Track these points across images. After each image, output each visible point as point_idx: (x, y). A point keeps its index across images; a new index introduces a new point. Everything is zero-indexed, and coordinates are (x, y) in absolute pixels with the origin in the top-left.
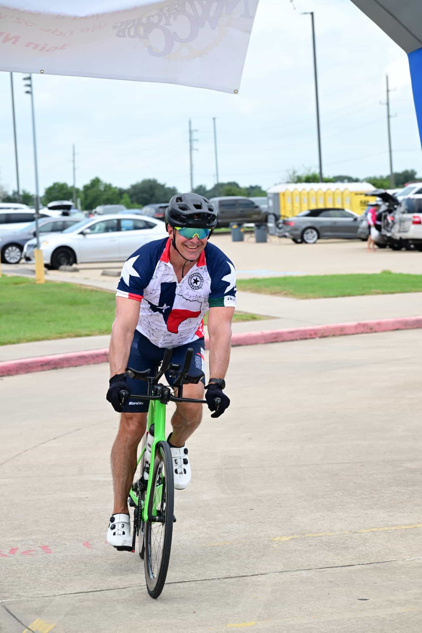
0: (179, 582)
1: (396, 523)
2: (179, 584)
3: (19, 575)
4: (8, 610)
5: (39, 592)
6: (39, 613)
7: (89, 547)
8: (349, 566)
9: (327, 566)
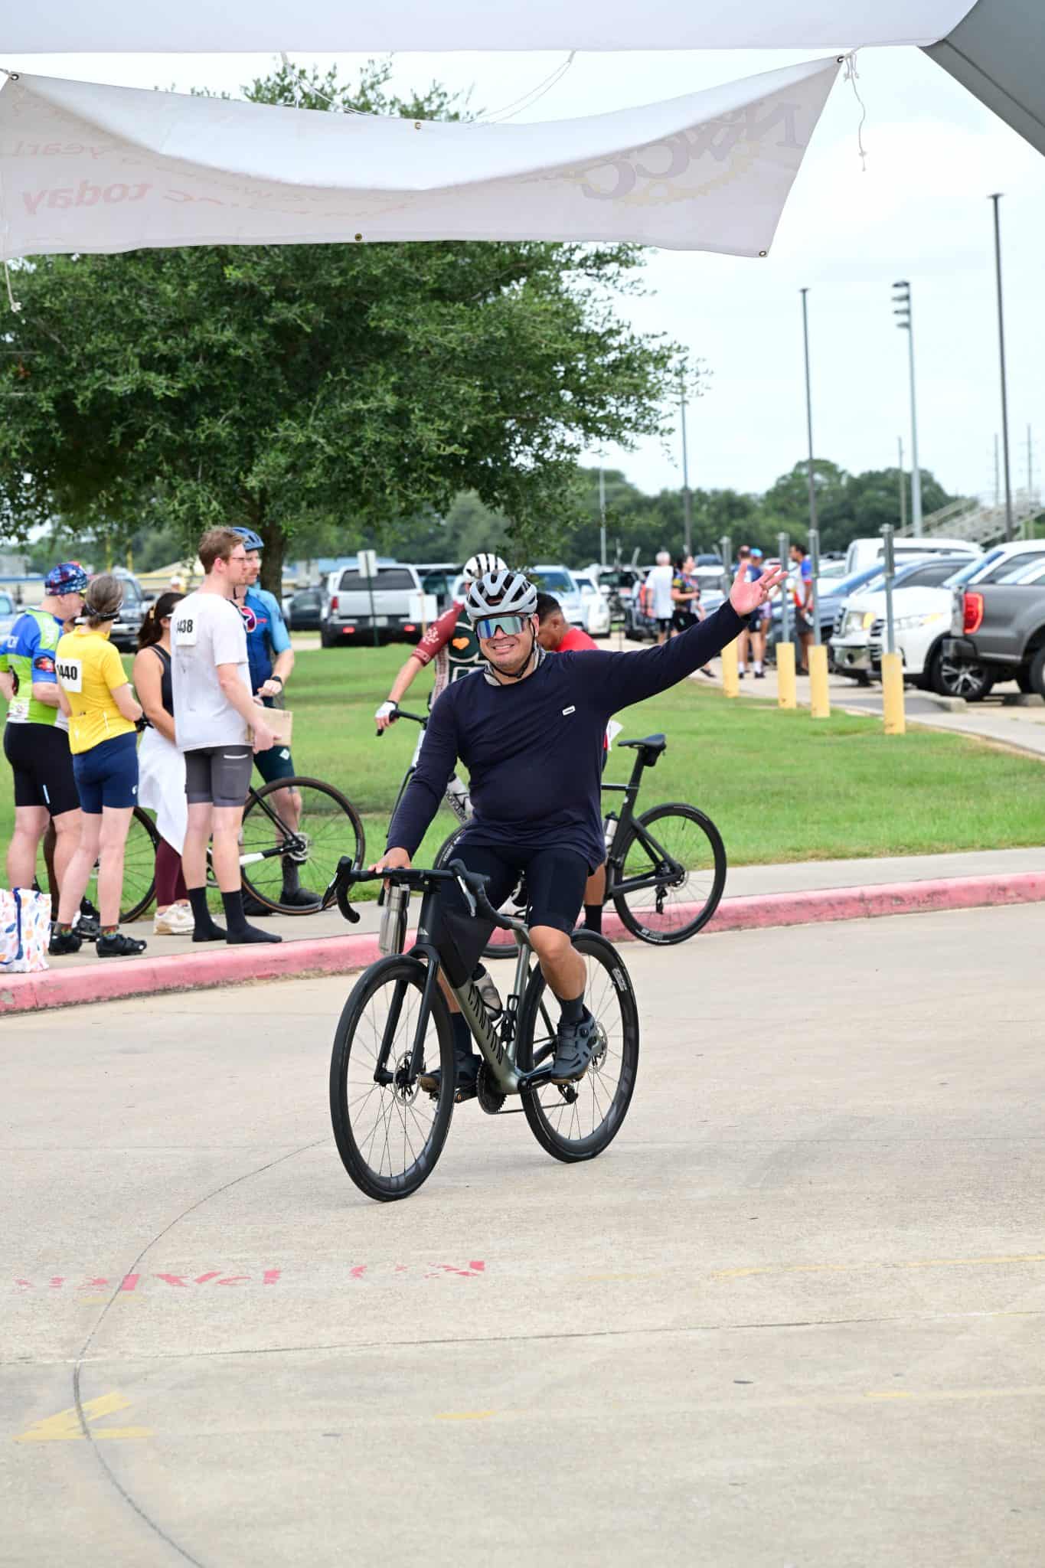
0: (444, 1341)
1: (999, 1251)
2: (435, 1345)
3: (169, 1318)
4: (76, 1378)
5: (168, 1349)
6: (124, 1383)
7: (358, 1275)
8: (797, 1324)
9: (755, 1323)
